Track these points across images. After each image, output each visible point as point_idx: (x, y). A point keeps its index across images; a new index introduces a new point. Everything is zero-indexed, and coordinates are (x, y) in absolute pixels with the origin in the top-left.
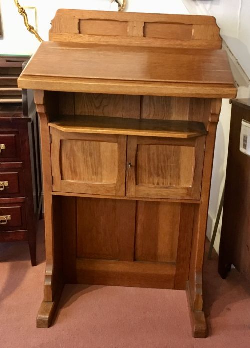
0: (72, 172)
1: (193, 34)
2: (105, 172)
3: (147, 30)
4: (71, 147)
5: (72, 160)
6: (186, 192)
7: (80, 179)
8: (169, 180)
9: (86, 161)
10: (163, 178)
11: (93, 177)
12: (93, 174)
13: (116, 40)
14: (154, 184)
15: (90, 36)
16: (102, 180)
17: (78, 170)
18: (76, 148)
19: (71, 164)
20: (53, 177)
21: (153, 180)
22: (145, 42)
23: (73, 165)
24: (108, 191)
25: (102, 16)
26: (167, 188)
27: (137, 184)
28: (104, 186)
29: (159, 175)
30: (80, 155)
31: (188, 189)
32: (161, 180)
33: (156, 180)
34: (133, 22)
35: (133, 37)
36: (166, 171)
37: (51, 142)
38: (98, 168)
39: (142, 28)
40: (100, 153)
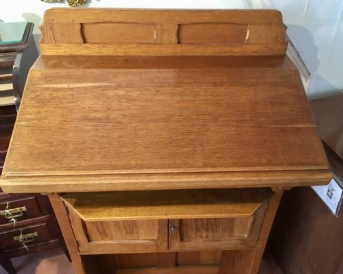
0: (101, 234)
1: (247, 37)
2: (141, 231)
3: (183, 34)
5: (99, 225)
6: (239, 242)
7: (112, 239)
8: (220, 234)
9: (117, 224)
10: (213, 232)
11: (127, 236)
13: (138, 50)
14: (202, 238)
15: (101, 45)
17: (108, 232)
19: (98, 228)
20: (77, 242)
21: (201, 234)
22: (179, 50)
23: (100, 229)
25: (114, 17)
26: (217, 241)
27: (182, 240)
28: (142, 244)
29: (207, 230)
32: (210, 234)
33: (204, 234)
34: (161, 24)
35: (163, 44)
36: (216, 226)
37: (68, 213)
38: (133, 229)
39: (175, 32)
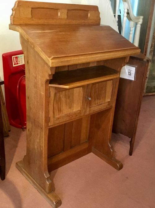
0: (59, 111)
4: (59, 96)
5: (59, 104)
6: (108, 103)
8: (101, 100)
9: (66, 102)
11: (69, 110)
12: (69, 108)
13: (53, 21)
14: (96, 104)
16: (73, 110)
17: (62, 109)
18: (61, 96)
19: (58, 106)
20: (49, 118)
21: (95, 102)
24: (77, 115)
26: (101, 104)
29: (98, 99)
30: (63, 99)
31: (109, 102)
32: (99, 101)
33: (97, 102)
35: (62, 19)
36: (101, 96)
37: (50, 96)
40: (73, 95)
